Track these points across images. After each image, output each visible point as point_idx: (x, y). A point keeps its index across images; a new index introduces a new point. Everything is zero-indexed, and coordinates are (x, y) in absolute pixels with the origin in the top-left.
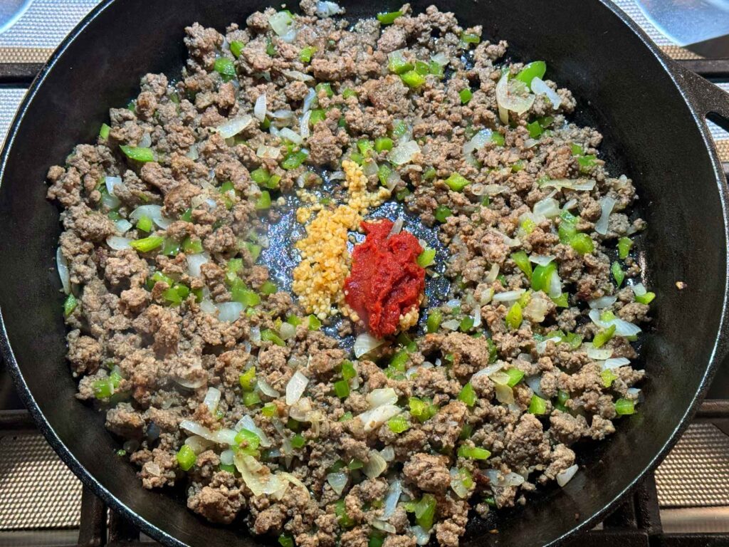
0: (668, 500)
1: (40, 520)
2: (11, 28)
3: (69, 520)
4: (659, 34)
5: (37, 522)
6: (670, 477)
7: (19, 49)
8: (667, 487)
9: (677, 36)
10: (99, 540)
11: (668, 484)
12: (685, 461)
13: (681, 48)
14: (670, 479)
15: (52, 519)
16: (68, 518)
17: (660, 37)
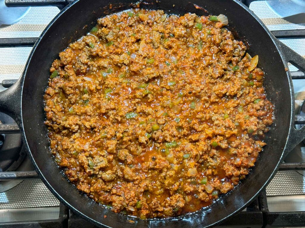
0: (271, 194)
1: (46, 204)
2: (25, 17)
3: (56, 204)
4: (273, 13)
5: (45, 205)
6: (272, 185)
7: (28, 25)
8: (271, 189)
9: (280, 14)
10: (67, 215)
11: (271, 188)
12: (278, 179)
13: (281, 18)
14: (272, 186)
15: (50, 203)
16: (55, 203)
17: (273, 14)
